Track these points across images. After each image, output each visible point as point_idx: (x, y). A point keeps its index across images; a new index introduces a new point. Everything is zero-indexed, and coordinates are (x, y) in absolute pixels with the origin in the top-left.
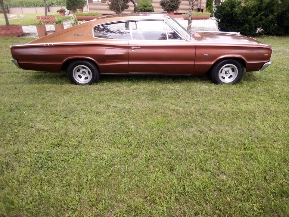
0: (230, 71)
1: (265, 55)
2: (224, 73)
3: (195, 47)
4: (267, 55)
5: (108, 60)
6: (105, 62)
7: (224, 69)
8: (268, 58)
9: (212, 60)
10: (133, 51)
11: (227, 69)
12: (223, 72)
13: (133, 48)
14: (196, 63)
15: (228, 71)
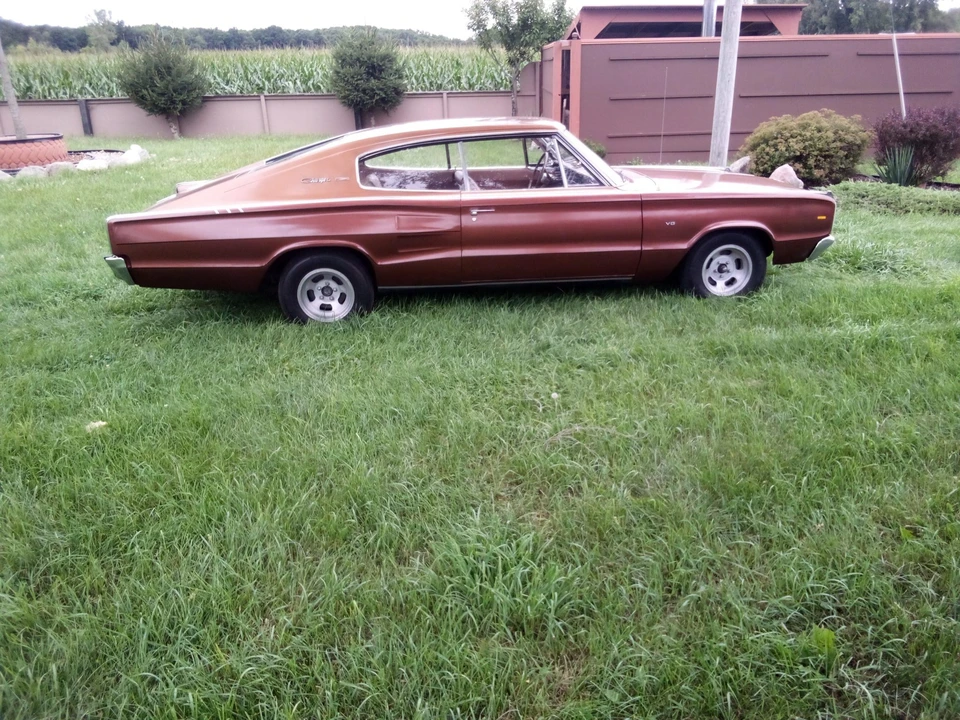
0: (732, 266)
1: (819, 218)
2: (716, 268)
3: (642, 204)
4: (824, 218)
5: (408, 246)
6: (394, 254)
7: (717, 258)
8: (826, 227)
9: (684, 238)
10: (474, 219)
11: (723, 259)
12: (714, 266)
13: (474, 212)
14: (645, 248)
15: (725, 265)
